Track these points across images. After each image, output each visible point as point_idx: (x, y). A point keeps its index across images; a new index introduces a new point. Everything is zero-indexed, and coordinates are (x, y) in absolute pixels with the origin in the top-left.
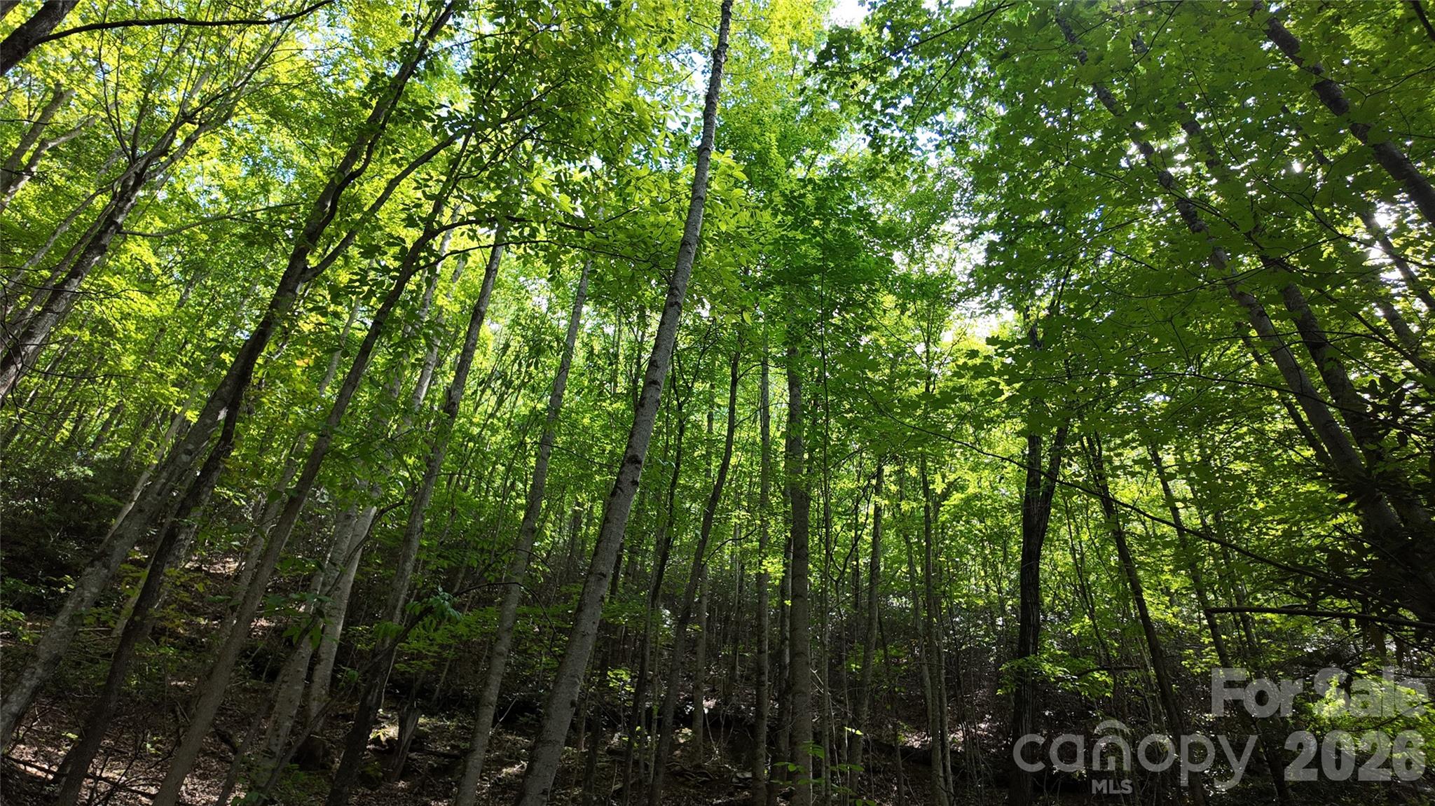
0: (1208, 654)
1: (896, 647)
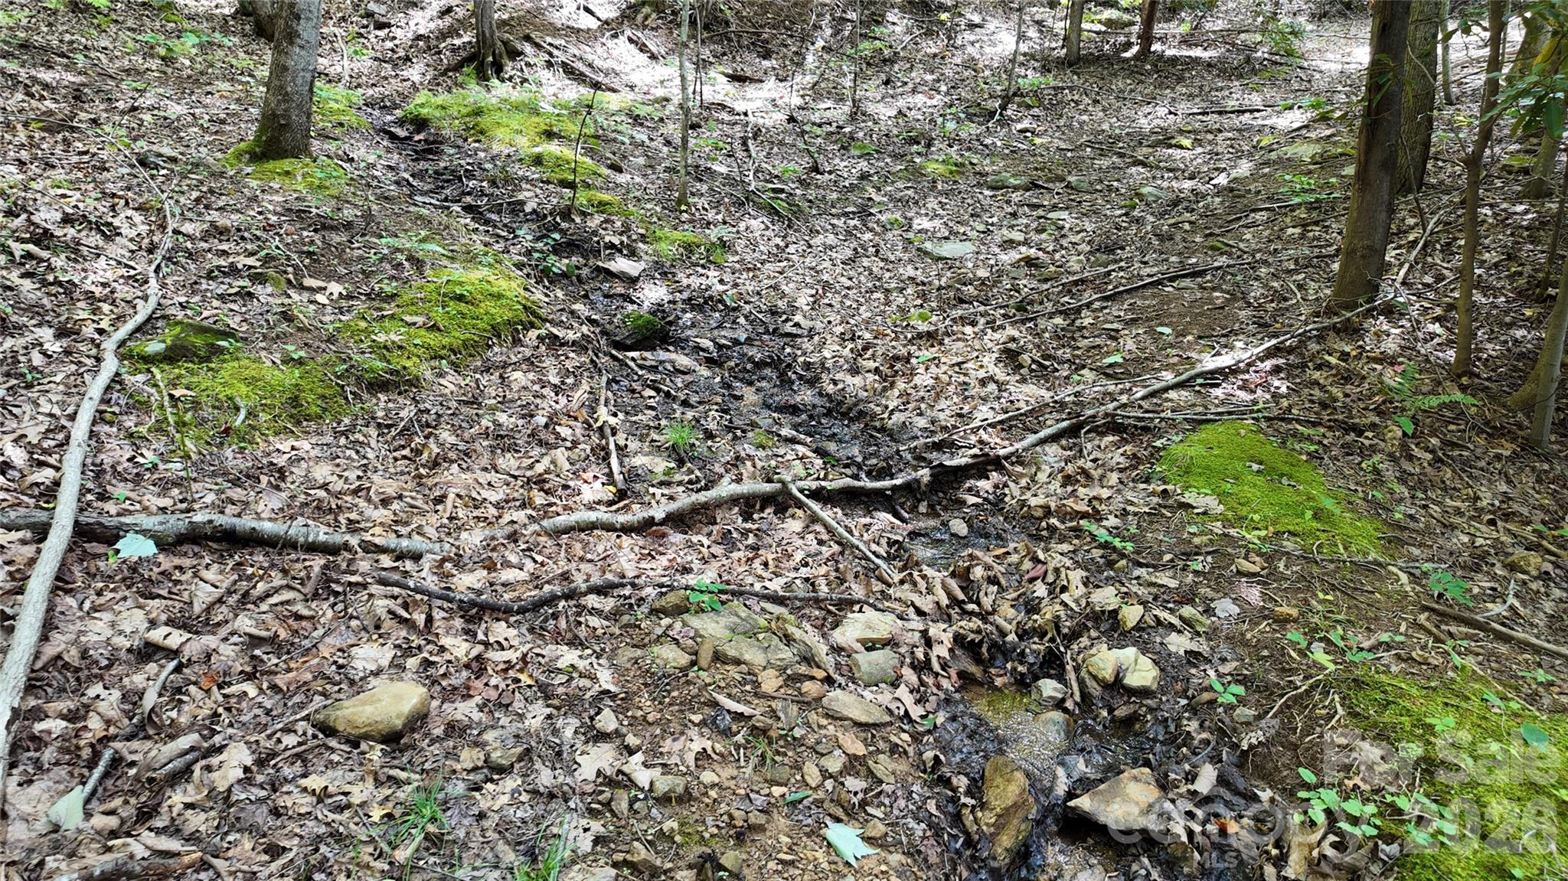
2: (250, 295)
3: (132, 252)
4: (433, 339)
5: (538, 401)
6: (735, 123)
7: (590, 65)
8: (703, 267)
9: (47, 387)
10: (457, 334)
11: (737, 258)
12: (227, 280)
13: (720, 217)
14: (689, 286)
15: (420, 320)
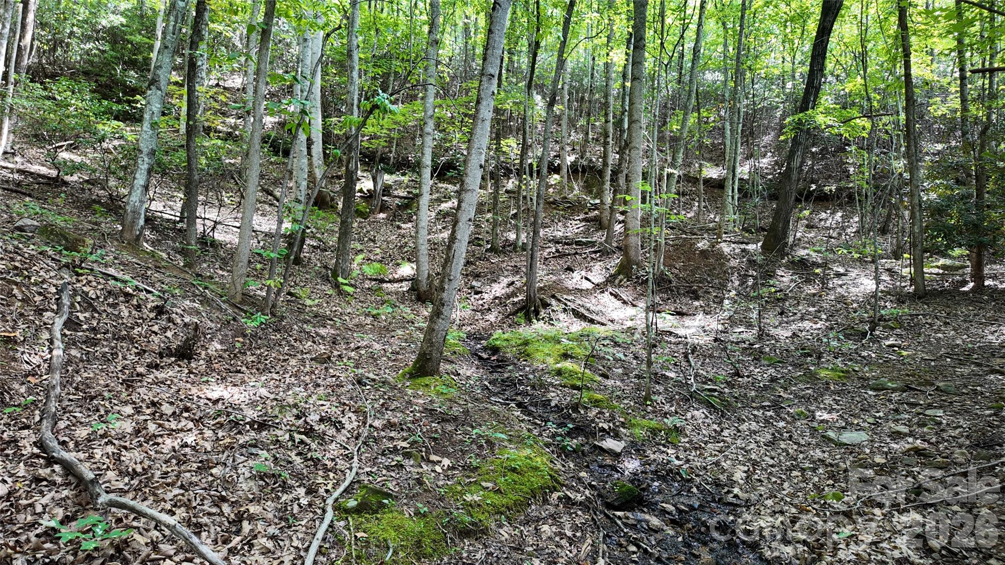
0: (951, 100)
1: (707, 110)
2: (402, 466)
3: (348, 438)
4: (497, 499)
5: (559, 550)
6: (679, 343)
7: (588, 310)
8: (664, 446)
9: (297, 528)
10: (511, 496)
11: (687, 440)
12: (391, 456)
13: (673, 409)
14: (655, 460)
15: (490, 485)
